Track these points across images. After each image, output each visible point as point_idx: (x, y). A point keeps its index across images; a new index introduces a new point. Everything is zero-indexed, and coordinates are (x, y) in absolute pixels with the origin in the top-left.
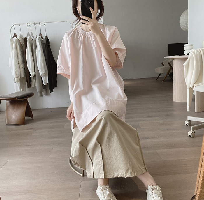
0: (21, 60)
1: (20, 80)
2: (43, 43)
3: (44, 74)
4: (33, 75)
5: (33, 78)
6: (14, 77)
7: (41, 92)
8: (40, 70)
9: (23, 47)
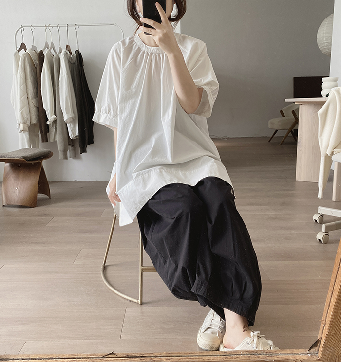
0: (32, 91)
1: (29, 127)
2: (72, 62)
3: (72, 120)
4: (52, 120)
5: (53, 126)
6: (20, 121)
7: (65, 152)
8: (64, 111)
9: (36, 68)
